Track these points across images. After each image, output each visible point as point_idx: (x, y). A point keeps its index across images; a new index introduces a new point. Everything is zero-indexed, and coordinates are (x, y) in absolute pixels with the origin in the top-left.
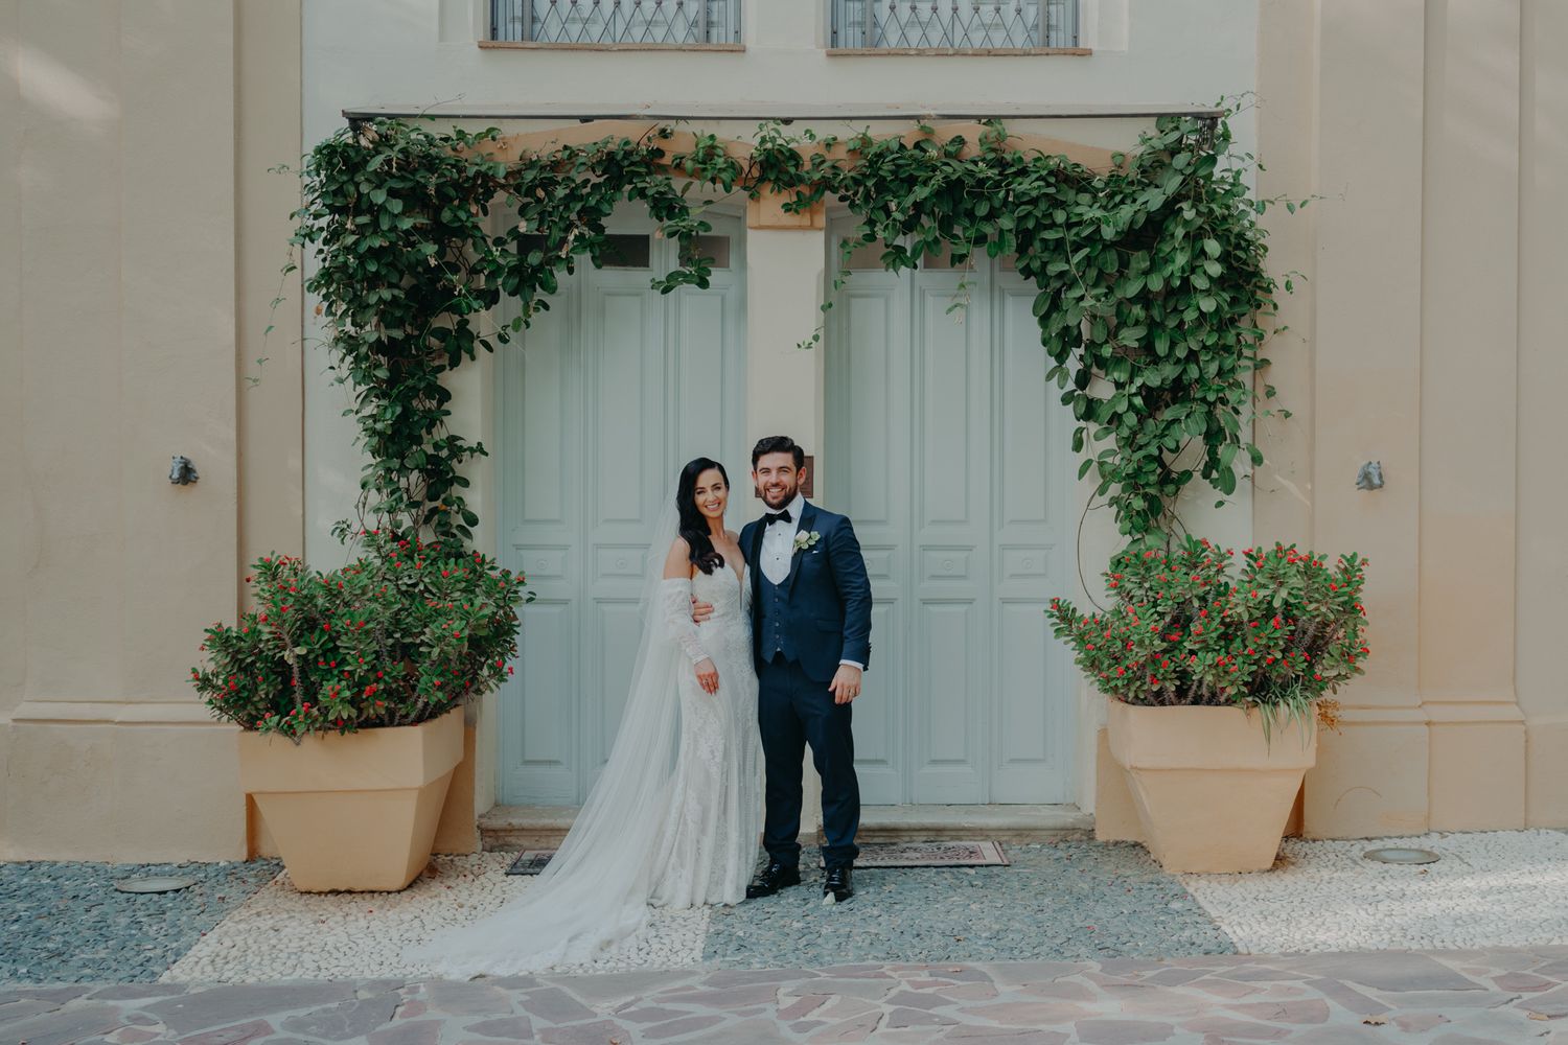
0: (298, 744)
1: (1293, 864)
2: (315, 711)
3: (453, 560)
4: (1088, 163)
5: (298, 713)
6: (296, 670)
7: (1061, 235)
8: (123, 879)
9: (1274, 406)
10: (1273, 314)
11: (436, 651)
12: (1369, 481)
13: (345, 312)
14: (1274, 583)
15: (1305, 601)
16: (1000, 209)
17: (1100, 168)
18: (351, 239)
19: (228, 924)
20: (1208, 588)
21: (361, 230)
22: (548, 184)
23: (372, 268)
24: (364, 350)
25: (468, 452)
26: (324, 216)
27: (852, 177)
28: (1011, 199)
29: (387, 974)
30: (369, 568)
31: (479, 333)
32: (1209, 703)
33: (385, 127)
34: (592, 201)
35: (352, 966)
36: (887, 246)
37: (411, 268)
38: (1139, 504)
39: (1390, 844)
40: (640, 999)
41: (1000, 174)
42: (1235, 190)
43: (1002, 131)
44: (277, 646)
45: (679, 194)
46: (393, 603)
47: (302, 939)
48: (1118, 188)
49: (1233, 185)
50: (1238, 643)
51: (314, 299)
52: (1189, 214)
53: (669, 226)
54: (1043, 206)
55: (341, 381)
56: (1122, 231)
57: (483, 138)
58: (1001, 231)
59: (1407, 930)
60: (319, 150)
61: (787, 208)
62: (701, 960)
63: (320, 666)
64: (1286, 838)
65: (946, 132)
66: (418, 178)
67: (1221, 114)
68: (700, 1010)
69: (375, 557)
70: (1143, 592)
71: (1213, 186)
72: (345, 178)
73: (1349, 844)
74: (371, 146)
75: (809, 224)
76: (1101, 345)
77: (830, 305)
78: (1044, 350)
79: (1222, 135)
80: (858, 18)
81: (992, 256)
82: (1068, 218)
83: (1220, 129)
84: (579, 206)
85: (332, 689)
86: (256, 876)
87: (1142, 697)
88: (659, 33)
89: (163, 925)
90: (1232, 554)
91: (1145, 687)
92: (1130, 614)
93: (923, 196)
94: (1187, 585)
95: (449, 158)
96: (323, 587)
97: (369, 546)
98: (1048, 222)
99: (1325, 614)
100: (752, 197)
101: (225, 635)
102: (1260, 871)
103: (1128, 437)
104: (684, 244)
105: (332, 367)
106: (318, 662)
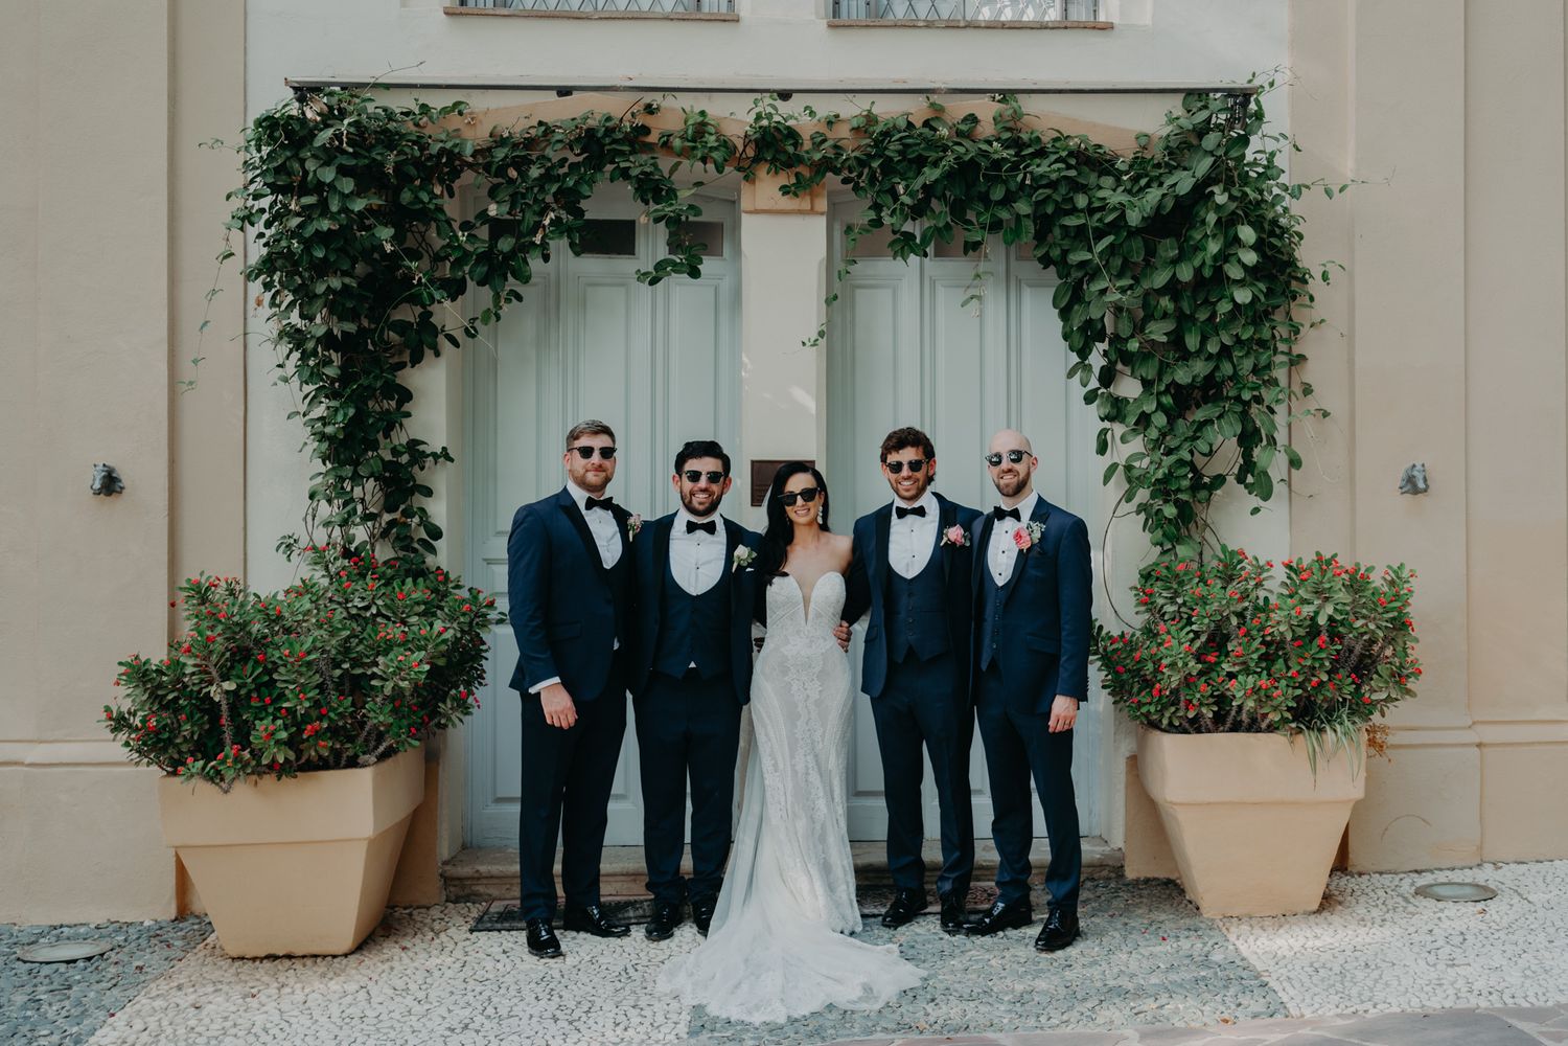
0: (226, 792)
1: (1342, 904)
4: (1110, 144)
5: (226, 757)
6: (224, 707)
7: (1084, 221)
8: (28, 944)
9: (1312, 403)
10: (1311, 307)
11: (389, 686)
13: (292, 305)
14: (1318, 598)
15: (1352, 617)
16: (1017, 192)
17: (1124, 151)
18: (295, 222)
19: (142, 1001)
21: (306, 211)
22: (522, 164)
23: (319, 254)
24: (310, 345)
25: (431, 458)
26: (267, 195)
27: (856, 157)
28: (1028, 182)
30: (314, 590)
31: (444, 326)
32: (1249, 730)
33: (337, 98)
34: (570, 182)
36: (894, 232)
37: (366, 254)
38: (1170, 511)
39: (1441, 877)
41: (1017, 155)
42: (1269, 173)
43: (1018, 111)
44: (203, 681)
45: (666, 175)
46: (340, 630)
47: (226, 1019)
48: (1144, 171)
49: (1267, 167)
50: (1280, 664)
51: (256, 287)
52: (1221, 198)
53: (656, 211)
54: (1063, 190)
55: (286, 380)
56: (1149, 217)
57: (448, 113)
58: (1018, 217)
59: (1472, 983)
60: (259, 123)
61: (785, 190)
62: (686, 1036)
63: (253, 704)
64: (1333, 873)
65: (958, 108)
66: (374, 155)
67: (1259, 90)
69: (323, 576)
70: (1175, 608)
71: (1246, 169)
72: (288, 154)
73: (1398, 878)
74: (318, 119)
75: (809, 208)
76: (1126, 340)
77: (834, 298)
78: (1064, 345)
79: (1255, 114)
81: (1008, 244)
82: (1090, 203)
83: (1253, 107)
84: (554, 188)
85: (266, 729)
86: (184, 938)
87: (1177, 724)
89: (67, 1002)
90: (1272, 566)
91: (1181, 714)
92: (1162, 633)
93: (933, 179)
94: (1224, 602)
95: (410, 134)
96: (260, 611)
97: (316, 564)
98: (1068, 207)
99: (1373, 632)
100: (746, 178)
101: (143, 669)
102: (1304, 914)
103: (1159, 439)
104: (672, 229)
105: (280, 366)
106: (250, 698)
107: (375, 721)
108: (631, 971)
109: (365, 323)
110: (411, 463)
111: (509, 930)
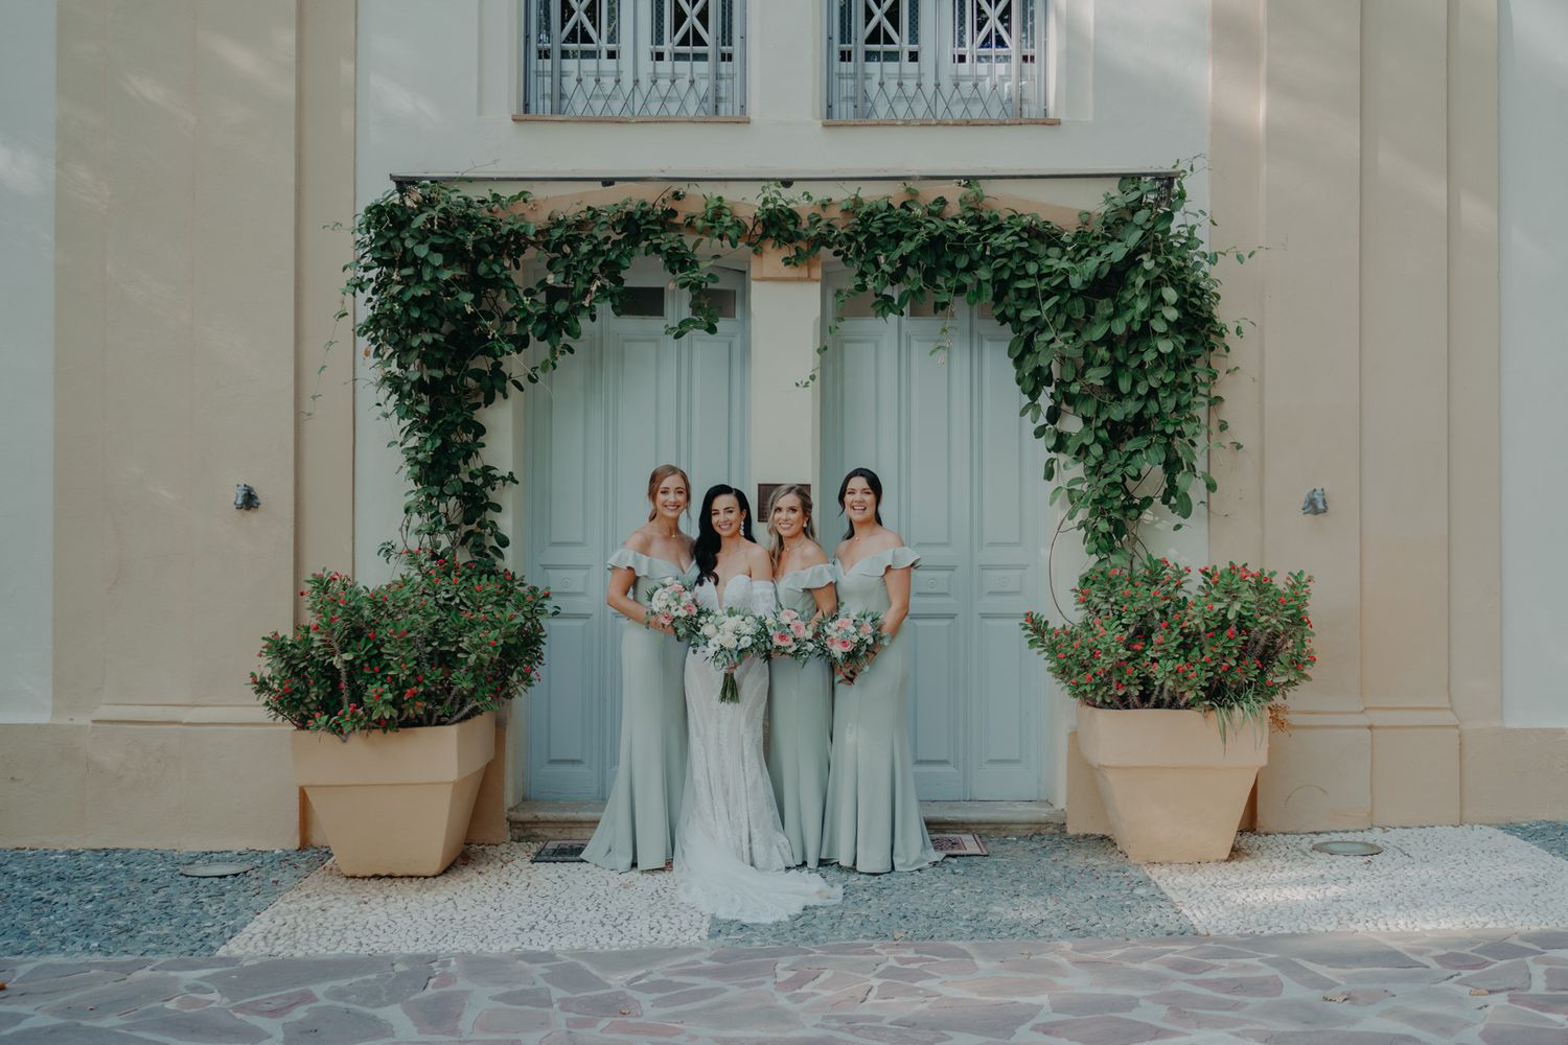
0: (345, 741)
1: (1248, 855)
2: (360, 712)
3: (485, 576)
4: (1057, 222)
5: (345, 713)
6: (343, 674)
7: (1033, 285)
8: (188, 864)
9: (1227, 438)
10: (1225, 356)
11: (473, 657)
13: (392, 355)
14: (1228, 597)
15: (1257, 614)
16: (978, 262)
17: (1069, 226)
18: (396, 289)
19: (280, 904)
20: (1168, 601)
21: (405, 280)
22: (573, 241)
23: (415, 314)
24: (407, 388)
25: (500, 481)
26: (373, 268)
27: (845, 234)
28: (988, 253)
29: (421, 949)
30: (411, 584)
31: (511, 374)
32: (1170, 707)
33: (428, 190)
34: (613, 256)
35: (391, 942)
36: (876, 295)
37: (451, 315)
38: (1104, 526)
39: (1336, 837)
40: (651, 973)
41: (978, 230)
42: (1190, 243)
43: (980, 194)
44: (326, 653)
45: (690, 249)
46: (432, 615)
47: (346, 918)
48: (1085, 243)
49: (1188, 239)
50: (1196, 652)
51: (363, 342)
52: (1148, 265)
53: (682, 278)
54: (1017, 258)
55: (386, 416)
56: (1088, 281)
57: (515, 201)
58: (979, 281)
60: (369, 210)
61: (787, 261)
62: (706, 938)
63: (366, 671)
64: (1241, 832)
65: (929, 193)
66: (457, 235)
67: (1177, 175)
68: (705, 983)
69: (417, 574)
70: (1109, 606)
71: (1171, 240)
72: (392, 234)
73: (1299, 837)
74: (415, 206)
75: (806, 276)
76: (1070, 384)
77: (825, 348)
78: (1018, 388)
79: (1178, 194)
80: (851, 93)
81: (971, 304)
82: (1040, 270)
83: (1176, 188)
84: (600, 260)
85: (376, 691)
86: (307, 862)
87: (1109, 701)
88: (673, 108)
89: (222, 905)
90: (1190, 571)
91: (1112, 692)
92: (1098, 626)
93: (909, 250)
94: (1149, 600)
95: (485, 218)
96: (369, 599)
97: (411, 564)
98: (1021, 273)
99: (1275, 626)
100: (755, 251)
101: (281, 643)
102: (1217, 861)
103: (1095, 467)
104: (695, 293)
105: (379, 404)
106: (363, 667)
107: (460, 686)
108: (661, 892)
110: (485, 485)
111: (562, 862)
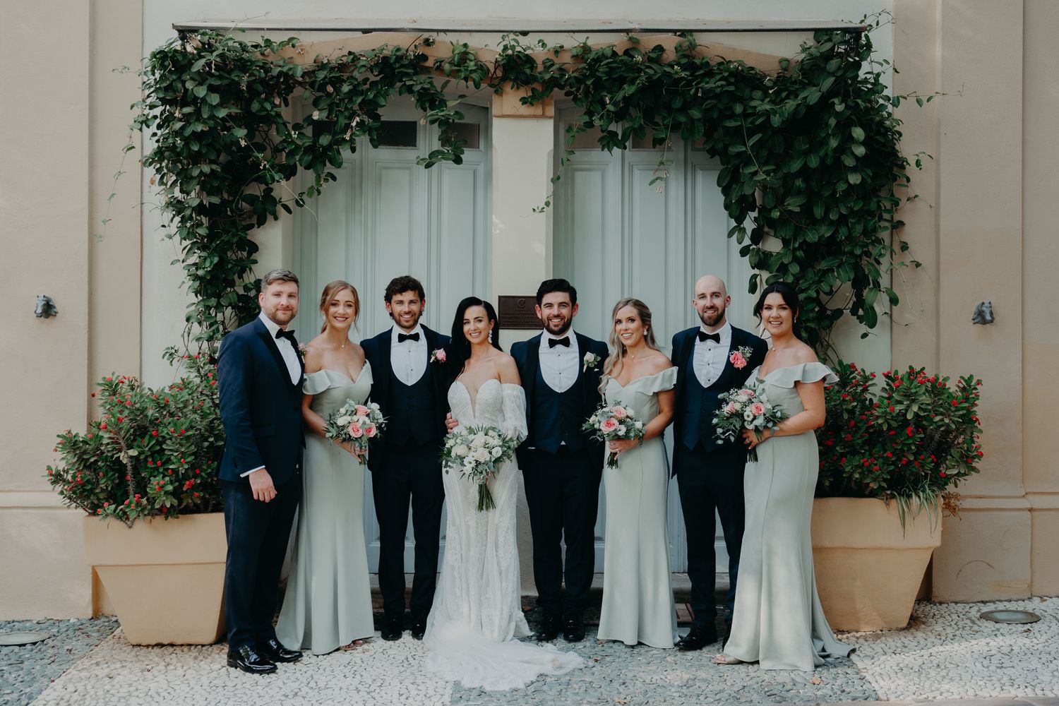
0: (130, 527)
1: (924, 623)
4: (760, 67)
5: (131, 503)
6: (129, 468)
7: (739, 123)
9: (908, 259)
10: (906, 186)
12: (983, 317)
13: (175, 183)
14: (908, 400)
15: (932, 413)
16: (691, 102)
17: (771, 70)
18: (178, 125)
19: (73, 672)
20: (856, 403)
21: (186, 118)
22: (337, 82)
23: (195, 148)
24: (188, 212)
26: (158, 106)
27: (575, 77)
28: (699, 95)
30: (190, 386)
31: (281, 199)
32: (856, 495)
33: (208, 36)
34: (371, 95)
36: (602, 131)
37: (227, 148)
39: (1001, 606)
41: (692, 75)
42: (876, 88)
43: (692, 41)
44: (114, 449)
45: (439, 90)
46: (208, 414)
47: (130, 685)
48: (784, 86)
49: (874, 84)
50: (879, 447)
51: (150, 171)
52: (839, 108)
53: (431, 115)
54: (725, 101)
55: (170, 237)
56: (787, 121)
57: (285, 46)
58: (692, 120)
59: (1014, 680)
60: (154, 55)
61: (524, 101)
63: (149, 465)
64: (919, 601)
65: (650, 42)
66: (233, 76)
67: (865, 29)
69: (196, 376)
71: (859, 85)
72: (174, 77)
73: (968, 606)
74: (195, 52)
75: (541, 113)
76: (771, 210)
77: (558, 178)
78: (726, 213)
79: (866, 45)
81: (685, 140)
82: (745, 110)
83: (863, 41)
84: (360, 100)
85: (158, 484)
86: (98, 631)
89: (21, 672)
90: (875, 376)
93: (631, 92)
94: (838, 401)
95: (258, 61)
96: (153, 400)
97: (191, 367)
98: (728, 113)
99: (948, 425)
100: (496, 92)
101: (74, 440)
102: (897, 630)
104: (443, 129)
105: (164, 226)
106: (147, 461)
108: (411, 660)
109: (226, 196)
